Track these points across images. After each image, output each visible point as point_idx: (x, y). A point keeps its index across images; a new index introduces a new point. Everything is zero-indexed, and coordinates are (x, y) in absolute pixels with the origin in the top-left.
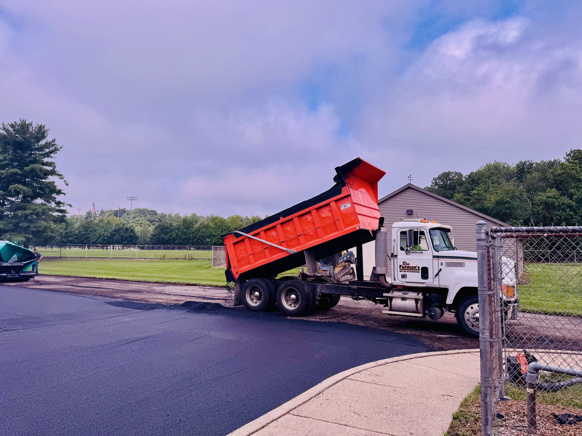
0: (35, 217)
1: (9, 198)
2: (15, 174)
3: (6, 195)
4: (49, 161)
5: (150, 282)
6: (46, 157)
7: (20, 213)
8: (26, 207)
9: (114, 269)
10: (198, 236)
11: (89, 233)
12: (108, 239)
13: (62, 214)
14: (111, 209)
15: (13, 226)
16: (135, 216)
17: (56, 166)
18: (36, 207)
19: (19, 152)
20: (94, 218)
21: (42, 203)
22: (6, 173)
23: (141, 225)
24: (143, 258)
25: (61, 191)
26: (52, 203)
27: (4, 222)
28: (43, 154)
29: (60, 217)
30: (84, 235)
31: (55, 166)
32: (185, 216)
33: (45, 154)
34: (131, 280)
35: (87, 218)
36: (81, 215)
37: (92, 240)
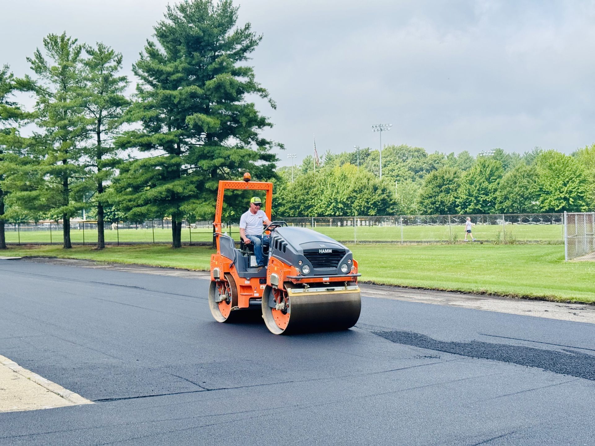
0: (227, 170)
1: (187, 140)
2: (193, 95)
3: (182, 135)
4: (243, 67)
5: (442, 290)
6: (237, 60)
7: (205, 164)
8: (213, 154)
9: (366, 262)
10: (512, 195)
11: (311, 198)
12: (344, 206)
13: (270, 163)
14: (344, 153)
15: (196, 187)
16: (386, 162)
17: (255, 74)
18: (228, 152)
19: (196, 54)
20: (317, 170)
21: (237, 145)
22: (179, 95)
23: (398, 178)
24: (414, 242)
25: (266, 120)
26: (251, 143)
27: (183, 182)
28: (232, 55)
29: (266, 169)
30: (302, 201)
31: (253, 75)
32: (481, 155)
33: (235, 54)
34: (405, 286)
35: (306, 171)
36: (294, 166)
37: (316, 210)
